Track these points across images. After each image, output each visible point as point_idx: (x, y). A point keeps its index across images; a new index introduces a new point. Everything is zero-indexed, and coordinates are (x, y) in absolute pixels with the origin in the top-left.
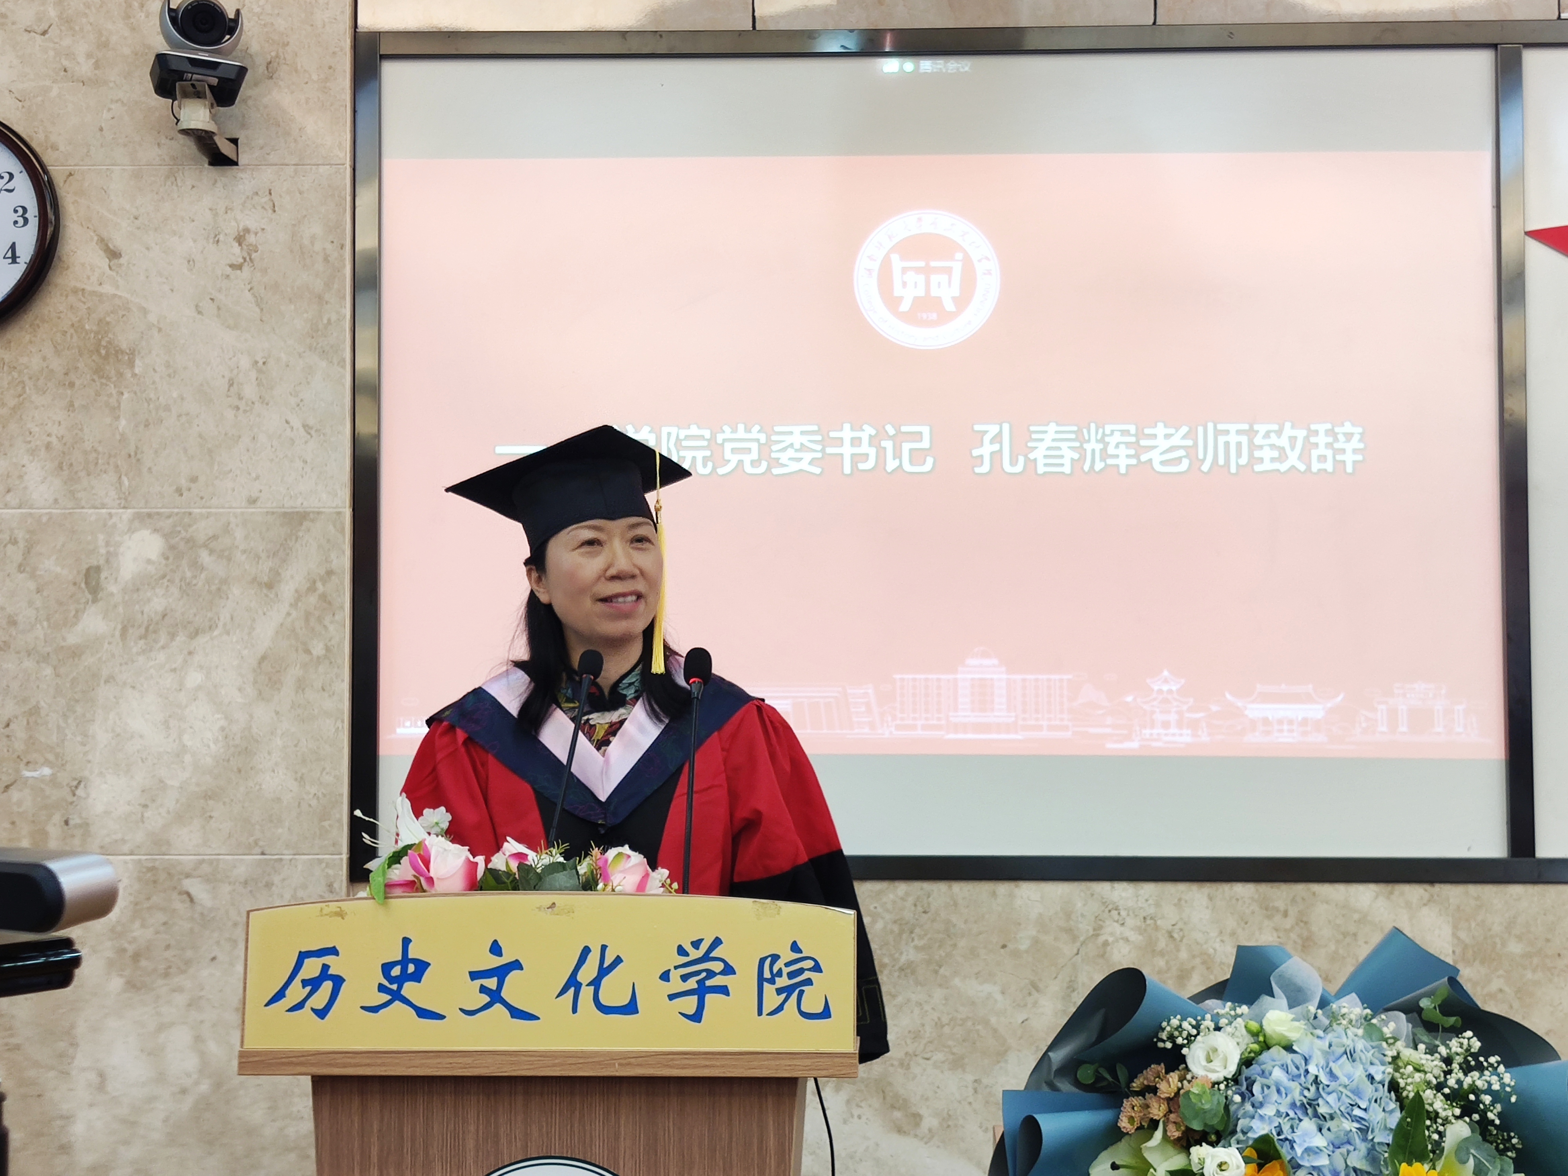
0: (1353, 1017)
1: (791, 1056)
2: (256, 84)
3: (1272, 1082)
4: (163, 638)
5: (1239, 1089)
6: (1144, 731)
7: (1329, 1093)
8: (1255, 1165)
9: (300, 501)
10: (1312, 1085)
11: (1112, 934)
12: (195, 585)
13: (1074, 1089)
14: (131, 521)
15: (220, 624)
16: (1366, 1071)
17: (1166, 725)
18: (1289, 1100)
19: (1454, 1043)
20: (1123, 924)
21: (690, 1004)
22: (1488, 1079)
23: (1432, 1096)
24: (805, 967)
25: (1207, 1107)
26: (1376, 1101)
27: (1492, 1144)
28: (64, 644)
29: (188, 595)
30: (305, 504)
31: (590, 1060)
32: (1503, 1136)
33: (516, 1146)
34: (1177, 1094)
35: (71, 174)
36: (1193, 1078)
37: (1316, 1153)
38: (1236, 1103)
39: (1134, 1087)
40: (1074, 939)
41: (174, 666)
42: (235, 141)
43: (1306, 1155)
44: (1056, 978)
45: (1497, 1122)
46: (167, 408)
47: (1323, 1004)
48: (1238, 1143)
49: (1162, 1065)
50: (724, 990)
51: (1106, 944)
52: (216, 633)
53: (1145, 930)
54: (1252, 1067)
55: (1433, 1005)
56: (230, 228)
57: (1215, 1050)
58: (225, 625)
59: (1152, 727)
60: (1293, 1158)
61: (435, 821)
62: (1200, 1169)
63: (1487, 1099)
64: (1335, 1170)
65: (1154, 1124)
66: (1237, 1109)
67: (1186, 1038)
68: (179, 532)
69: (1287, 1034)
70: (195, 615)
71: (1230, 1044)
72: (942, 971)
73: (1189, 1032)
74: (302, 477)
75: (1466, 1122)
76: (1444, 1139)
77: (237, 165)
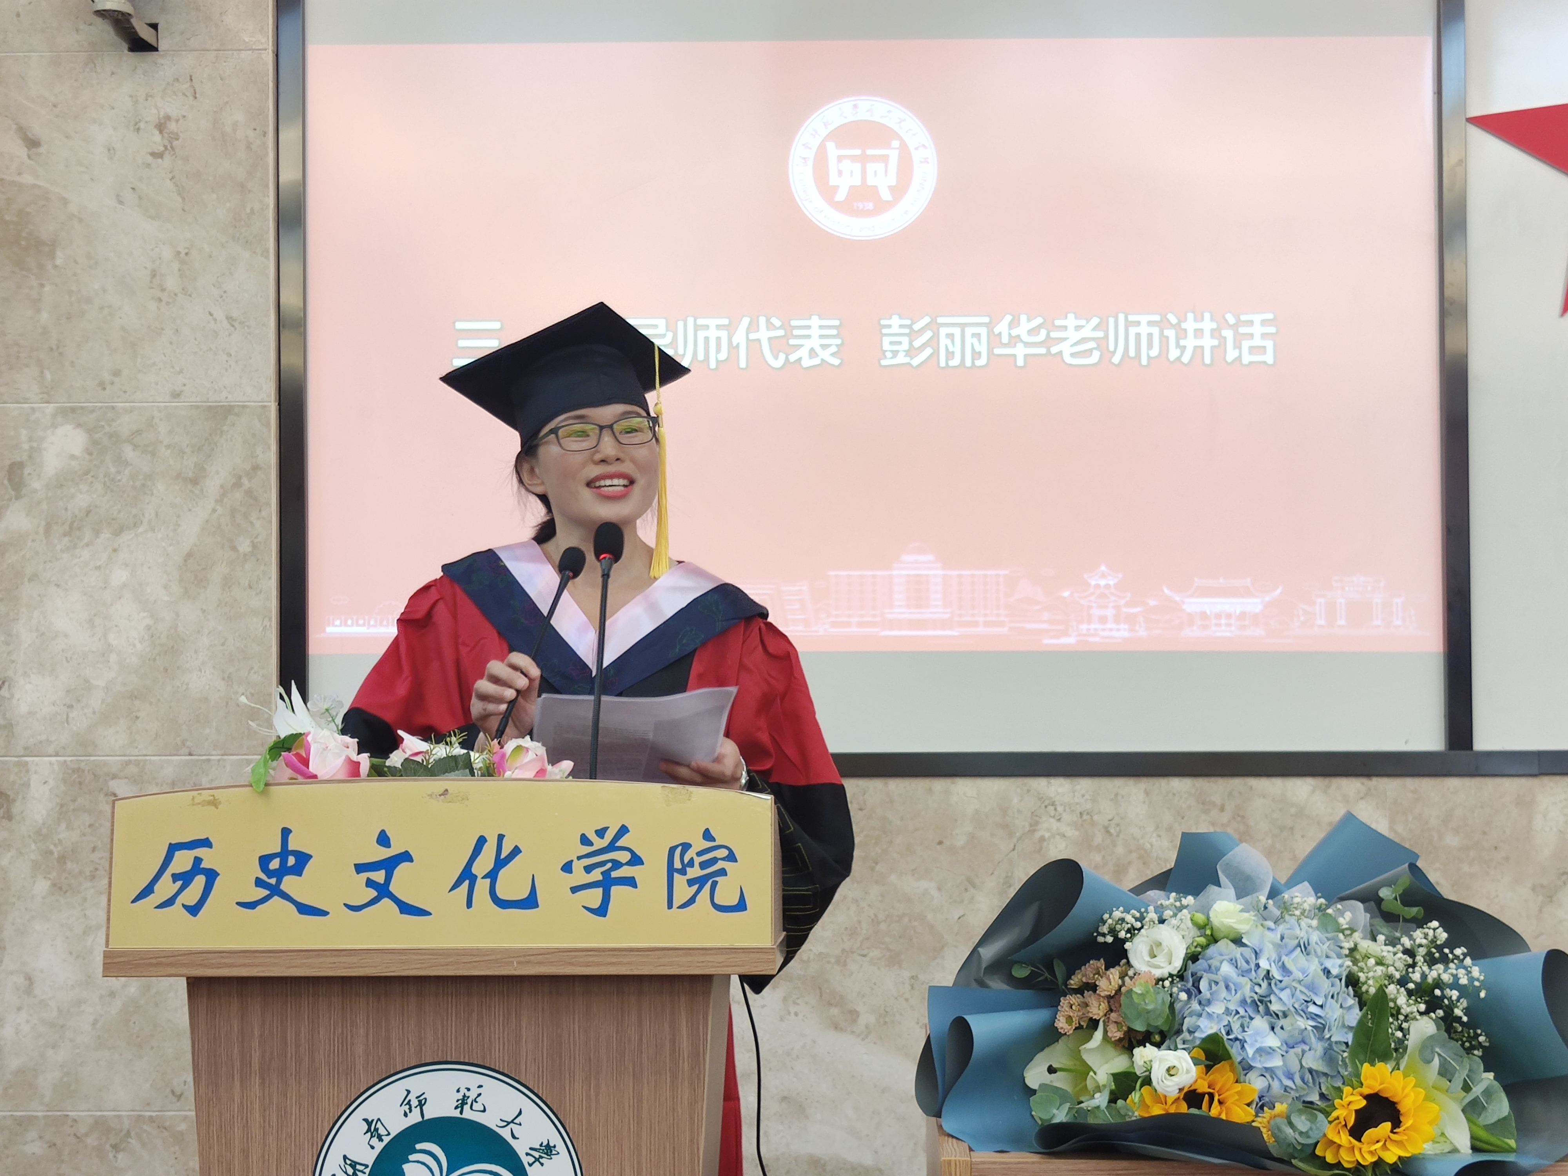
0: (1306, 906)
1: (704, 952)
3: (1221, 978)
4: (88, 535)
5: (1185, 985)
6: (1081, 627)
7: (1282, 989)
8: (1203, 1066)
9: (224, 394)
10: (1263, 980)
11: (1048, 830)
12: (119, 481)
13: (1005, 987)
14: (54, 416)
15: (145, 521)
16: (1322, 965)
17: (1103, 620)
18: (1239, 996)
19: (1418, 934)
20: (1059, 820)
21: (594, 897)
22: (1455, 972)
23: (1395, 992)
24: (719, 857)
25: (1150, 1007)
26: (1332, 997)
27: (1457, 1041)
29: (112, 491)
30: (230, 398)
31: (487, 958)
32: (1469, 1033)
33: (409, 1051)
34: (1119, 991)
36: (1135, 974)
37: (1269, 1053)
38: (1181, 1001)
39: (1072, 985)
40: (1011, 835)
41: (99, 564)
42: (154, 27)
43: (1257, 1056)
44: (992, 874)
45: (1465, 1019)
46: (89, 301)
47: (1273, 894)
48: (1184, 1043)
49: (1102, 960)
50: (631, 882)
51: (1042, 839)
52: (141, 530)
53: (1082, 825)
54: (1197, 963)
55: (1394, 895)
56: (151, 115)
57: (1159, 944)
58: (150, 521)
59: (1089, 622)
60: (1243, 1059)
61: (326, 707)
62: (1145, 1071)
63: (1455, 994)
64: (1288, 1072)
65: (1094, 1024)
66: (1183, 1007)
67: (1129, 931)
68: (103, 426)
69: (1236, 926)
70: (119, 512)
71: (1175, 937)
72: (878, 868)
73: (1132, 925)
74: (226, 370)
75: (1431, 1018)
76: (1407, 1037)
77: (156, 49)
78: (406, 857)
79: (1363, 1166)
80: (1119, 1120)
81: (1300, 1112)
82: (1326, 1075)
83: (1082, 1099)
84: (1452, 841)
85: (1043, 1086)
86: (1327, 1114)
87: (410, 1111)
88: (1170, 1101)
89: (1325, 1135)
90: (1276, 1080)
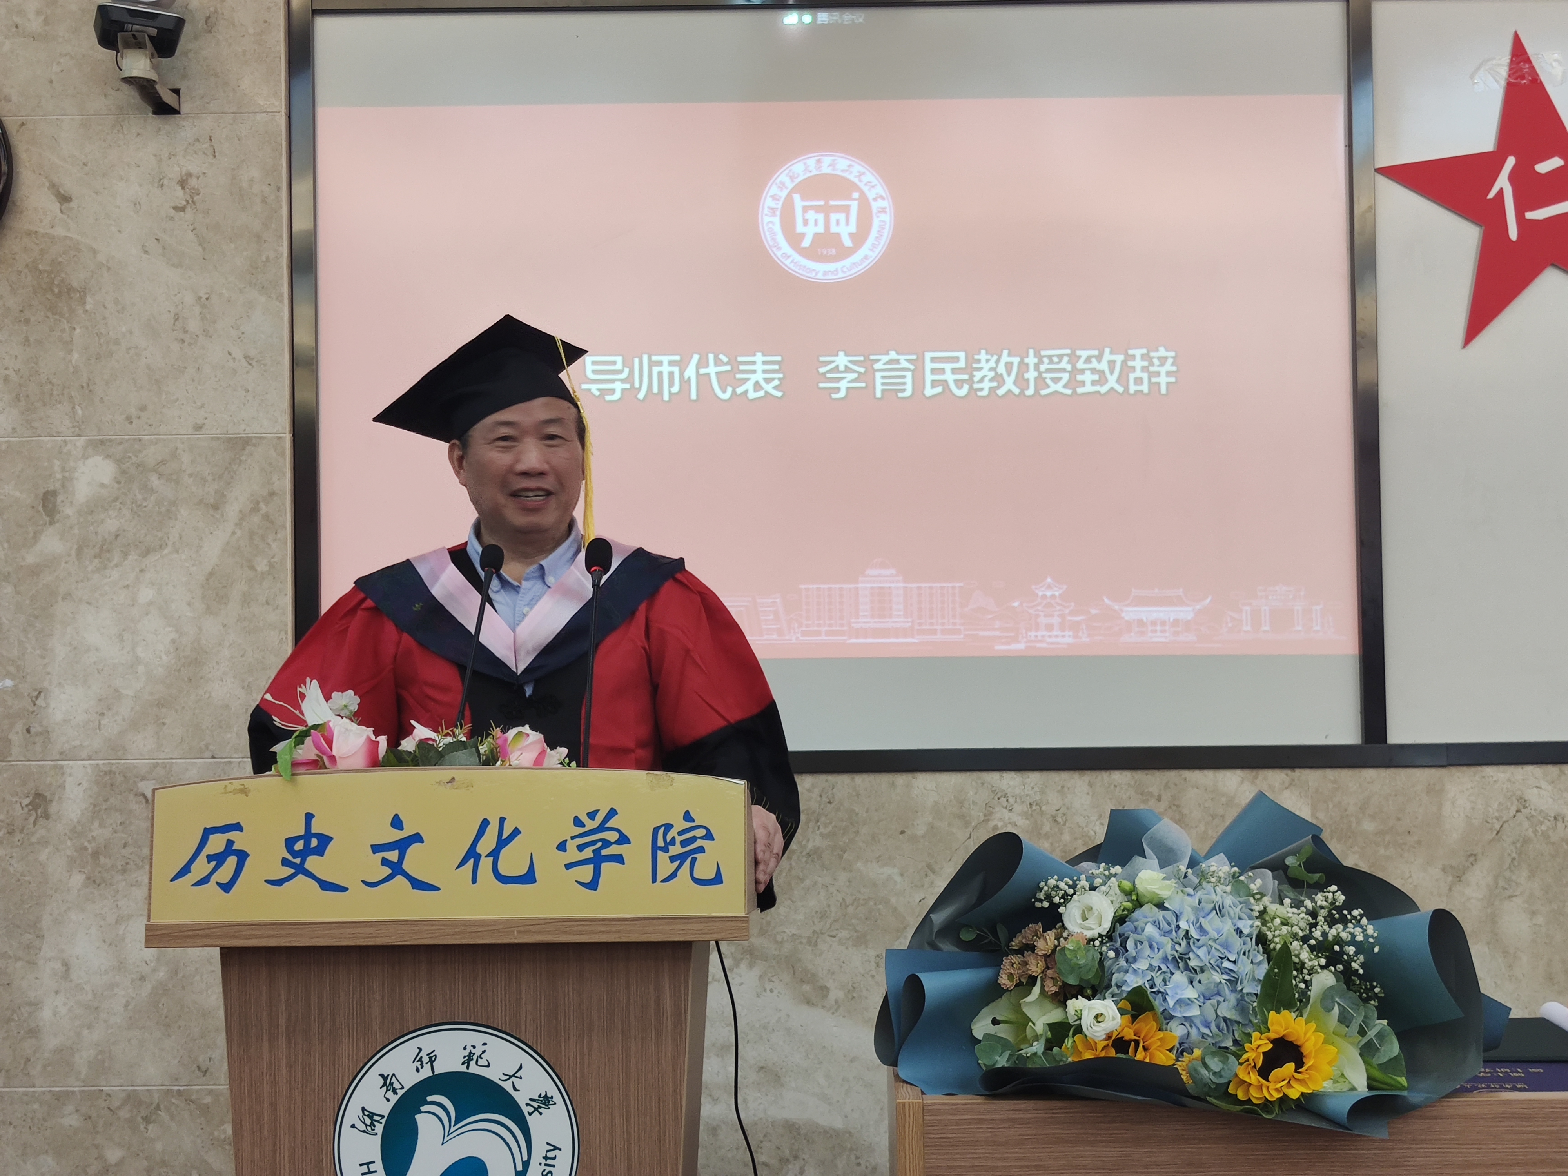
0: (1221, 874)
1: (684, 921)
2: (196, 38)
3: (1145, 938)
4: (117, 557)
5: (1113, 945)
6: (1029, 634)
7: (1200, 948)
8: (1129, 1015)
9: (242, 427)
10: (1183, 939)
11: (1001, 820)
12: (146, 507)
13: (955, 949)
14: (85, 448)
15: (170, 543)
16: (1234, 925)
17: (1049, 627)
18: (1161, 954)
19: (1320, 898)
20: (1011, 810)
21: (586, 873)
22: (1352, 930)
23: (1299, 948)
24: (698, 836)
25: (1082, 962)
26: (1244, 954)
27: (1355, 993)
28: (22, 564)
29: (139, 516)
30: (248, 430)
31: (490, 928)
32: (1366, 985)
33: (420, 1012)
34: (1054, 951)
35: (23, 124)
36: (1068, 935)
37: (1188, 1004)
38: (1111, 959)
39: (1013, 946)
40: (967, 824)
41: (127, 583)
42: (177, 91)
43: (1177, 1006)
44: (950, 860)
45: (1361, 971)
46: (117, 342)
47: (1192, 864)
48: (1113, 997)
49: (1040, 924)
50: (619, 859)
51: (995, 828)
52: (166, 551)
53: (1032, 815)
54: (1125, 924)
55: (1298, 863)
56: (173, 172)
57: (1090, 909)
58: (174, 543)
59: (1037, 630)
60: (1165, 1009)
61: (344, 703)
62: (1076, 1020)
63: (1351, 950)
64: (1206, 1021)
65: (1032, 980)
66: (1111, 965)
67: (1063, 897)
68: (130, 457)
69: (1157, 891)
70: (146, 535)
71: (1104, 902)
72: (845, 856)
73: (1065, 891)
74: (244, 405)
75: (1331, 971)
76: (1310, 988)
77: (180, 114)
78: (417, 838)
79: (1270, 1102)
80: (1054, 1065)
81: (1214, 1054)
82: (1238, 1023)
83: (1022, 1047)
84: (1369, 826)
85: (987, 1036)
86: (1238, 1057)
87: (422, 1068)
88: (1100, 1047)
89: (1236, 1075)
90: (1194, 1027)
